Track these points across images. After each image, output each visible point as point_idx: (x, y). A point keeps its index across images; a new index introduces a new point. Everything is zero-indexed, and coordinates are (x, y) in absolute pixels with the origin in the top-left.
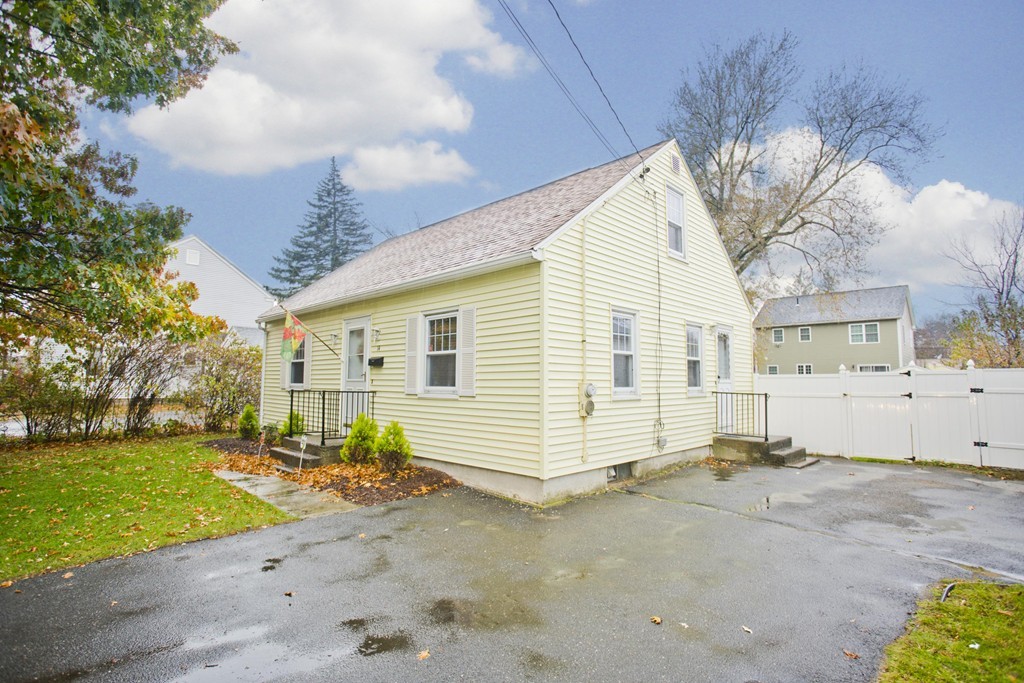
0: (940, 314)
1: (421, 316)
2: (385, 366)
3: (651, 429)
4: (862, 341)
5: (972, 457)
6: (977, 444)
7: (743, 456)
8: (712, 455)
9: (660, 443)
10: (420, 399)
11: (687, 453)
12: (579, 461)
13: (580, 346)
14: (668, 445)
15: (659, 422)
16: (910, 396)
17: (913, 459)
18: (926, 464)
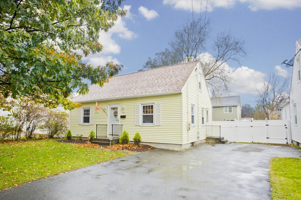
0: (245, 104)
1: (140, 105)
2: (126, 118)
3: (197, 134)
4: (227, 112)
5: (266, 141)
6: (267, 138)
7: (214, 142)
8: (206, 142)
9: (198, 138)
10: (141, 126)
11: (202, 141)
12: (187, 141)
13: (187, 113)
14: (200, 138)
15: (198, 133)
16: (252, 127)
17: (252, 142)
18: (256, 143)
